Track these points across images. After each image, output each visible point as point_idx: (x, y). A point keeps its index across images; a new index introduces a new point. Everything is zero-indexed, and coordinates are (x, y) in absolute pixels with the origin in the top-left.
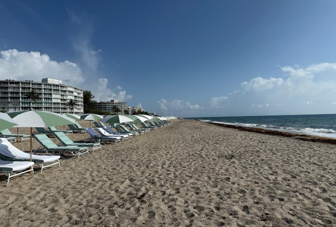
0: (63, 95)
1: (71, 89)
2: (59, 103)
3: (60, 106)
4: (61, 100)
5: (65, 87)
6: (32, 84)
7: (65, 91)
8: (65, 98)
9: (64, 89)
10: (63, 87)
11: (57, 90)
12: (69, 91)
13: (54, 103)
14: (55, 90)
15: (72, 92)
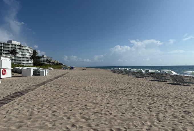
0: (23, 52)
1: (28, 48)
2: (20, 57)
3: (21, 59)
4: (22, 55)
5: (24, 47)
6: (4, 44)
7: (24, 49)
8: (24, 54)
9: (23, 48)
10: (23, 47)
11: (19, 48)
12: (27, 50)
13: (17, 57)
14: (18, 48)
15: (28, 50)
